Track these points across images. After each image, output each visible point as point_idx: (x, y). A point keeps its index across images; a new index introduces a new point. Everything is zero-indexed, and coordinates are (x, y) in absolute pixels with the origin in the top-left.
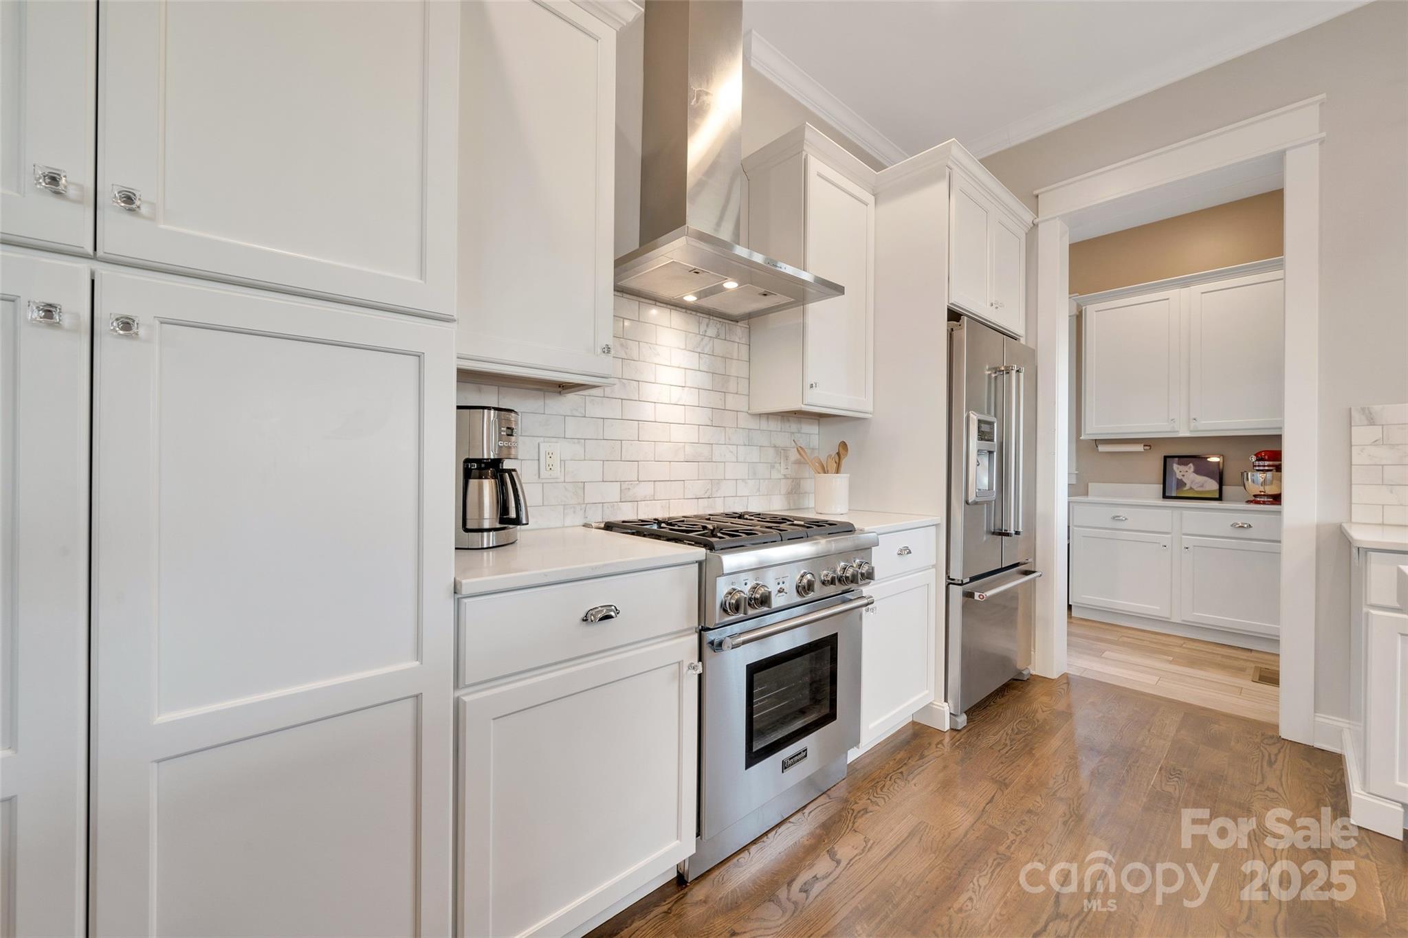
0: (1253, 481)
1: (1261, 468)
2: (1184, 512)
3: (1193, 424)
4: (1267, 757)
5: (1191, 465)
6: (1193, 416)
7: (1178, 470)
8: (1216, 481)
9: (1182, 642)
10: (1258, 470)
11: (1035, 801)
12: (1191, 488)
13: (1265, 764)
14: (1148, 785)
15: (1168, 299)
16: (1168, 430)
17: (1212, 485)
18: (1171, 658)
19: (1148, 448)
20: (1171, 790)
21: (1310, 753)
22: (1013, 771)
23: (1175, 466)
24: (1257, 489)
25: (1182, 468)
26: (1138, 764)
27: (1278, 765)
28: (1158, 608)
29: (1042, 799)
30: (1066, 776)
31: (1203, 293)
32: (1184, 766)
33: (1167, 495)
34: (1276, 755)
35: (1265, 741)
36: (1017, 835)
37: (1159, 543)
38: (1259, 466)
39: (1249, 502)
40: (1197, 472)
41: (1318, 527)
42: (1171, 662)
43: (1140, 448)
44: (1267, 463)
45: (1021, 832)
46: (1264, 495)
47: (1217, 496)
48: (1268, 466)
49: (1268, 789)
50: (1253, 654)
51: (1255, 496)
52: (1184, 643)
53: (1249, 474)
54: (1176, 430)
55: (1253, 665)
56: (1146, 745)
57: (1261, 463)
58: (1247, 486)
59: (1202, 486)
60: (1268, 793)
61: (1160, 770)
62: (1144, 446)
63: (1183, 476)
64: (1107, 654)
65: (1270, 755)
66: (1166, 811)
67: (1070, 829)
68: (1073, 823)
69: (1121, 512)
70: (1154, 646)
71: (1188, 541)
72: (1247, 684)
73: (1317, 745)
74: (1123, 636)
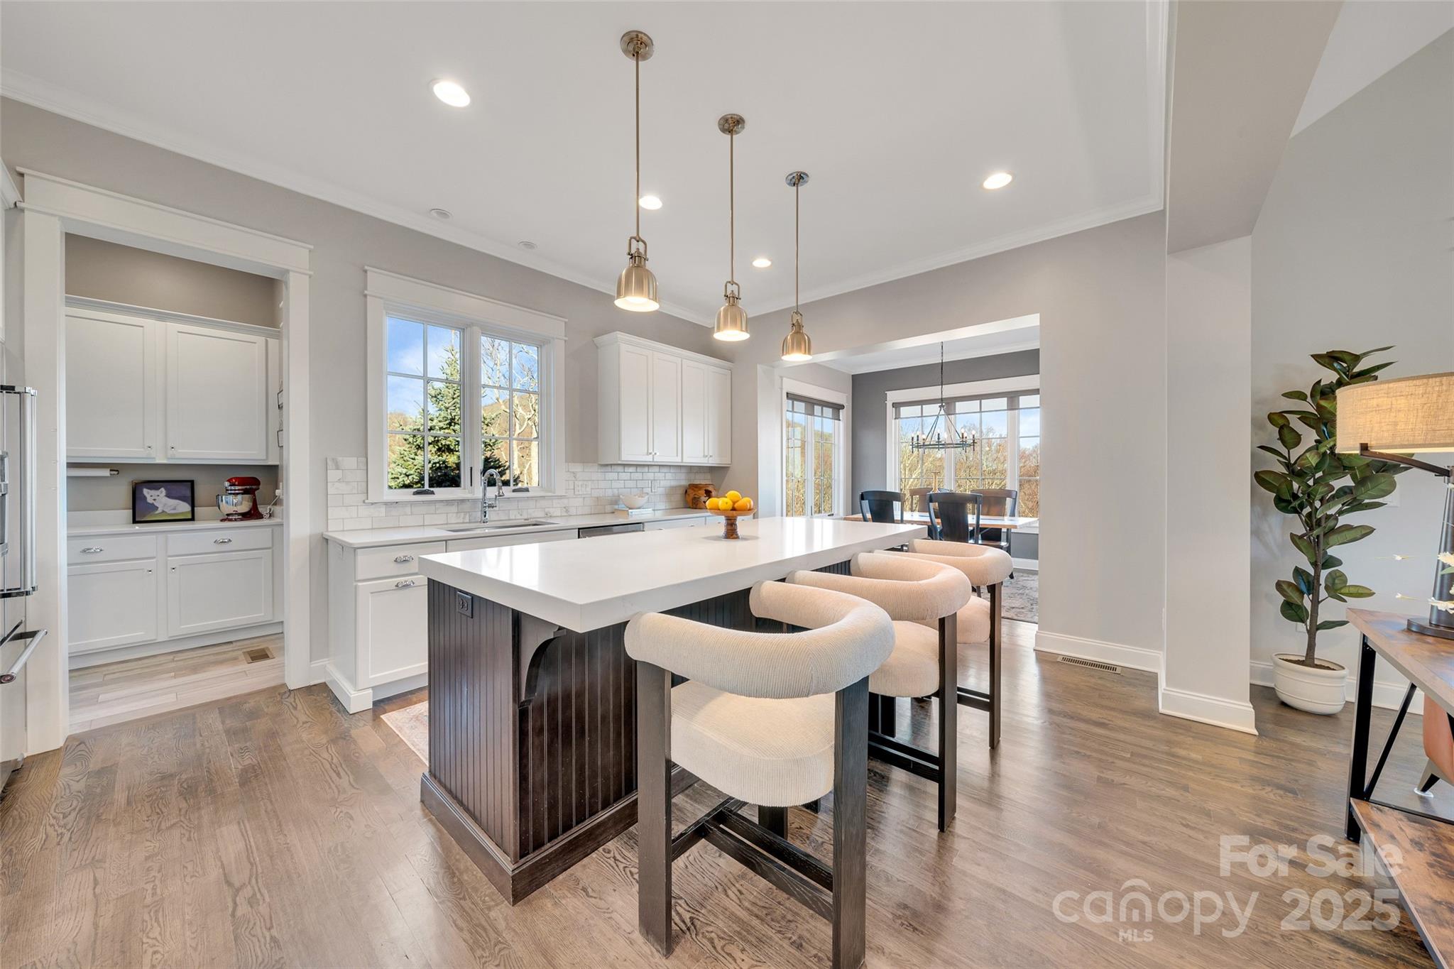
0: (227, 502)
1: (233, 492)
2: (169, 535)
3: (171, 452)
4: (291, 707)
5: (163, 489)
6: (171, 444)
7: (148, 494)
8: (189, 503)
9: (171, 657)
10: (230, 494)
11: (146, 848)
12: (163, 511)
13: (292, 710)
14: (231, 770)
15: (142, 327)
16: (144, 456)
17: (184, 507)
18: (173, 674)
19: (116, 473)
20: (250, 761)
21: (309, 690)
22: (94, 848)
23: (145, 491)
24: (230, 509)
25: (153, 492)
26: (212, 762)
27: (299, 707)
28: (142, 633)
29: (151, 841)
30: (158, 811)
31: (179, 332)
32: (246, 742)
33: (137, 520)
34: (295, 702)
35: (284, 697)
36: (154, 881)
37: (142, 569)
38: (231, 490)
39: (222, 520)
40: (168, 496)
41: (310, 537)
42: (175, 677)
43: (106, 473)
44: (237, 488)
45: (154, 876)
46: (236, 514)
47: (190, 517)
48: (238, 490)
49: (304, 723)
50: (234, 644)
51: (228, 515)
52: (174, 657)
53: (224, 497)
54: (153, 456)
55: (240, 652)
56: (207, 746)
57: (233, 488)
58: (221, 506)
59: (174, 509)
60: (305, 725)
61: (232, 755)
62: (111, 470)
63: (155, 500)
64: (101, 698)
65: (291, 704)
66: (256, 776)
67: (197, 839)
68: (196, 834)
69: (94, 544)
70: (147, 670)
71: (174, 562)
72: (245, 666)
73: (312, 683)
74: (105, 675)
